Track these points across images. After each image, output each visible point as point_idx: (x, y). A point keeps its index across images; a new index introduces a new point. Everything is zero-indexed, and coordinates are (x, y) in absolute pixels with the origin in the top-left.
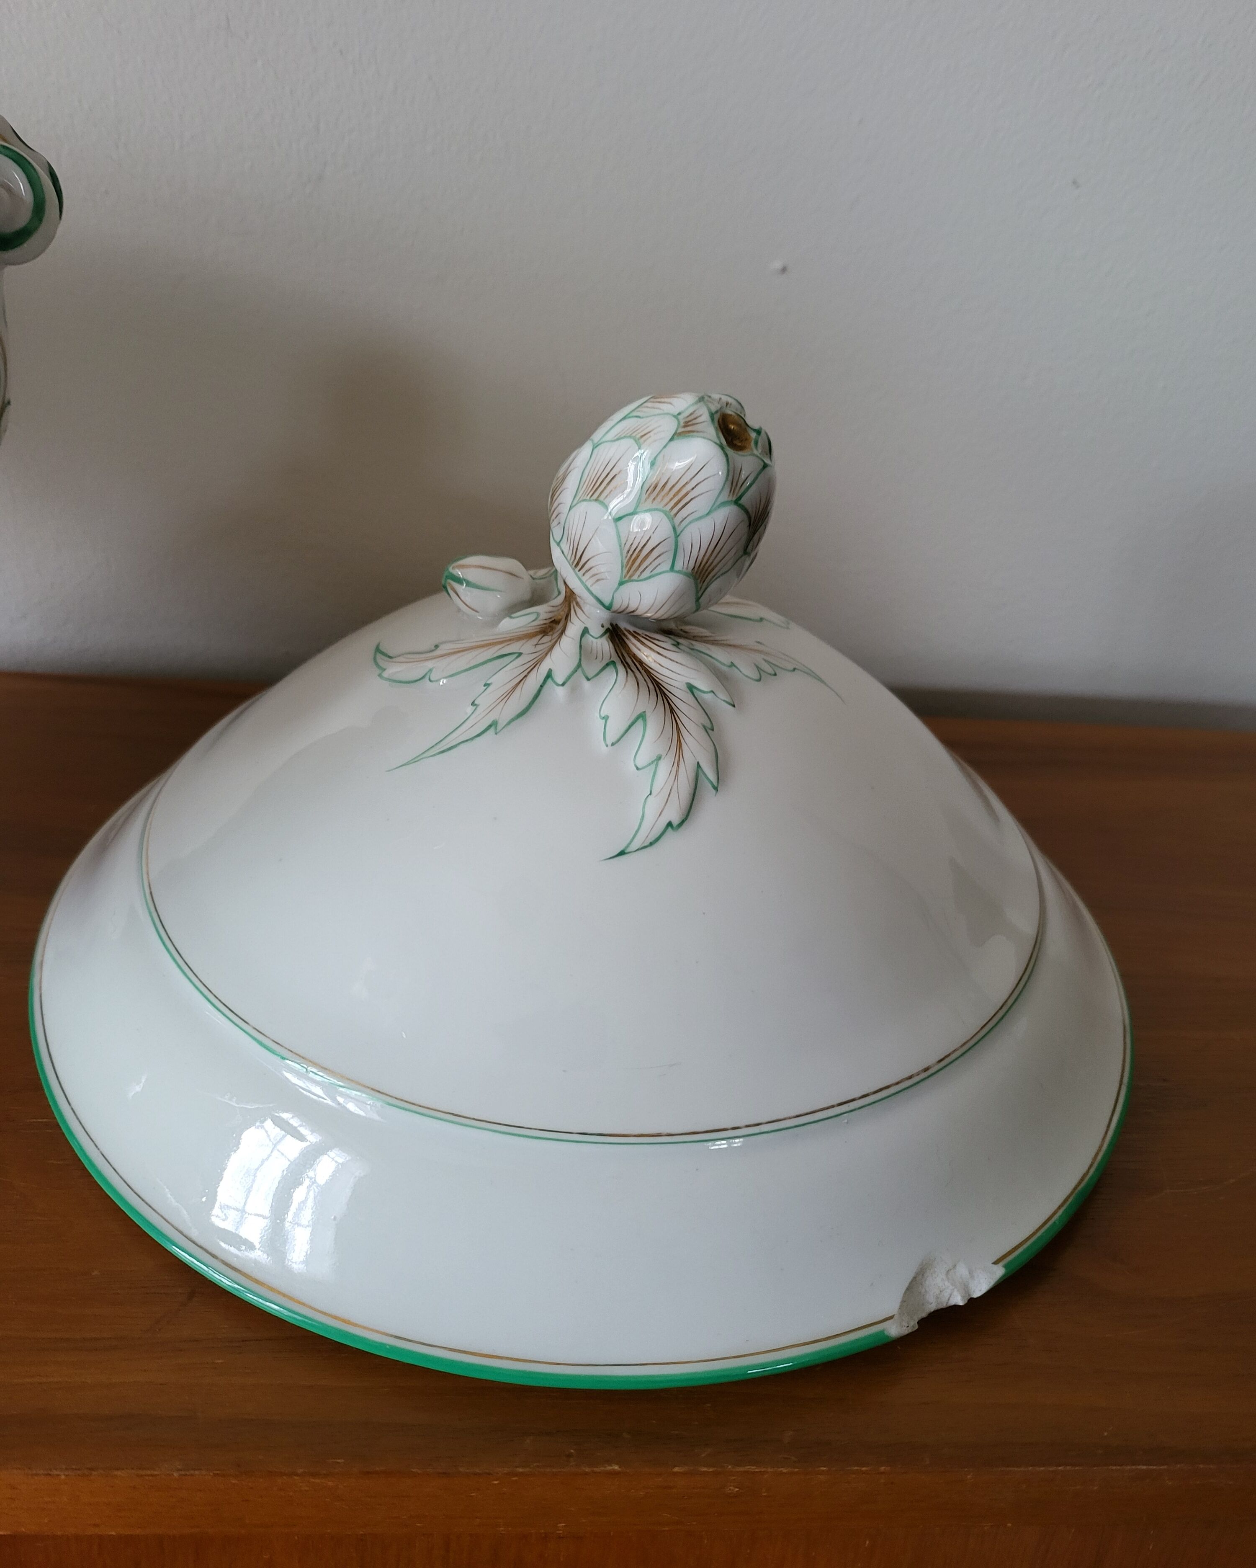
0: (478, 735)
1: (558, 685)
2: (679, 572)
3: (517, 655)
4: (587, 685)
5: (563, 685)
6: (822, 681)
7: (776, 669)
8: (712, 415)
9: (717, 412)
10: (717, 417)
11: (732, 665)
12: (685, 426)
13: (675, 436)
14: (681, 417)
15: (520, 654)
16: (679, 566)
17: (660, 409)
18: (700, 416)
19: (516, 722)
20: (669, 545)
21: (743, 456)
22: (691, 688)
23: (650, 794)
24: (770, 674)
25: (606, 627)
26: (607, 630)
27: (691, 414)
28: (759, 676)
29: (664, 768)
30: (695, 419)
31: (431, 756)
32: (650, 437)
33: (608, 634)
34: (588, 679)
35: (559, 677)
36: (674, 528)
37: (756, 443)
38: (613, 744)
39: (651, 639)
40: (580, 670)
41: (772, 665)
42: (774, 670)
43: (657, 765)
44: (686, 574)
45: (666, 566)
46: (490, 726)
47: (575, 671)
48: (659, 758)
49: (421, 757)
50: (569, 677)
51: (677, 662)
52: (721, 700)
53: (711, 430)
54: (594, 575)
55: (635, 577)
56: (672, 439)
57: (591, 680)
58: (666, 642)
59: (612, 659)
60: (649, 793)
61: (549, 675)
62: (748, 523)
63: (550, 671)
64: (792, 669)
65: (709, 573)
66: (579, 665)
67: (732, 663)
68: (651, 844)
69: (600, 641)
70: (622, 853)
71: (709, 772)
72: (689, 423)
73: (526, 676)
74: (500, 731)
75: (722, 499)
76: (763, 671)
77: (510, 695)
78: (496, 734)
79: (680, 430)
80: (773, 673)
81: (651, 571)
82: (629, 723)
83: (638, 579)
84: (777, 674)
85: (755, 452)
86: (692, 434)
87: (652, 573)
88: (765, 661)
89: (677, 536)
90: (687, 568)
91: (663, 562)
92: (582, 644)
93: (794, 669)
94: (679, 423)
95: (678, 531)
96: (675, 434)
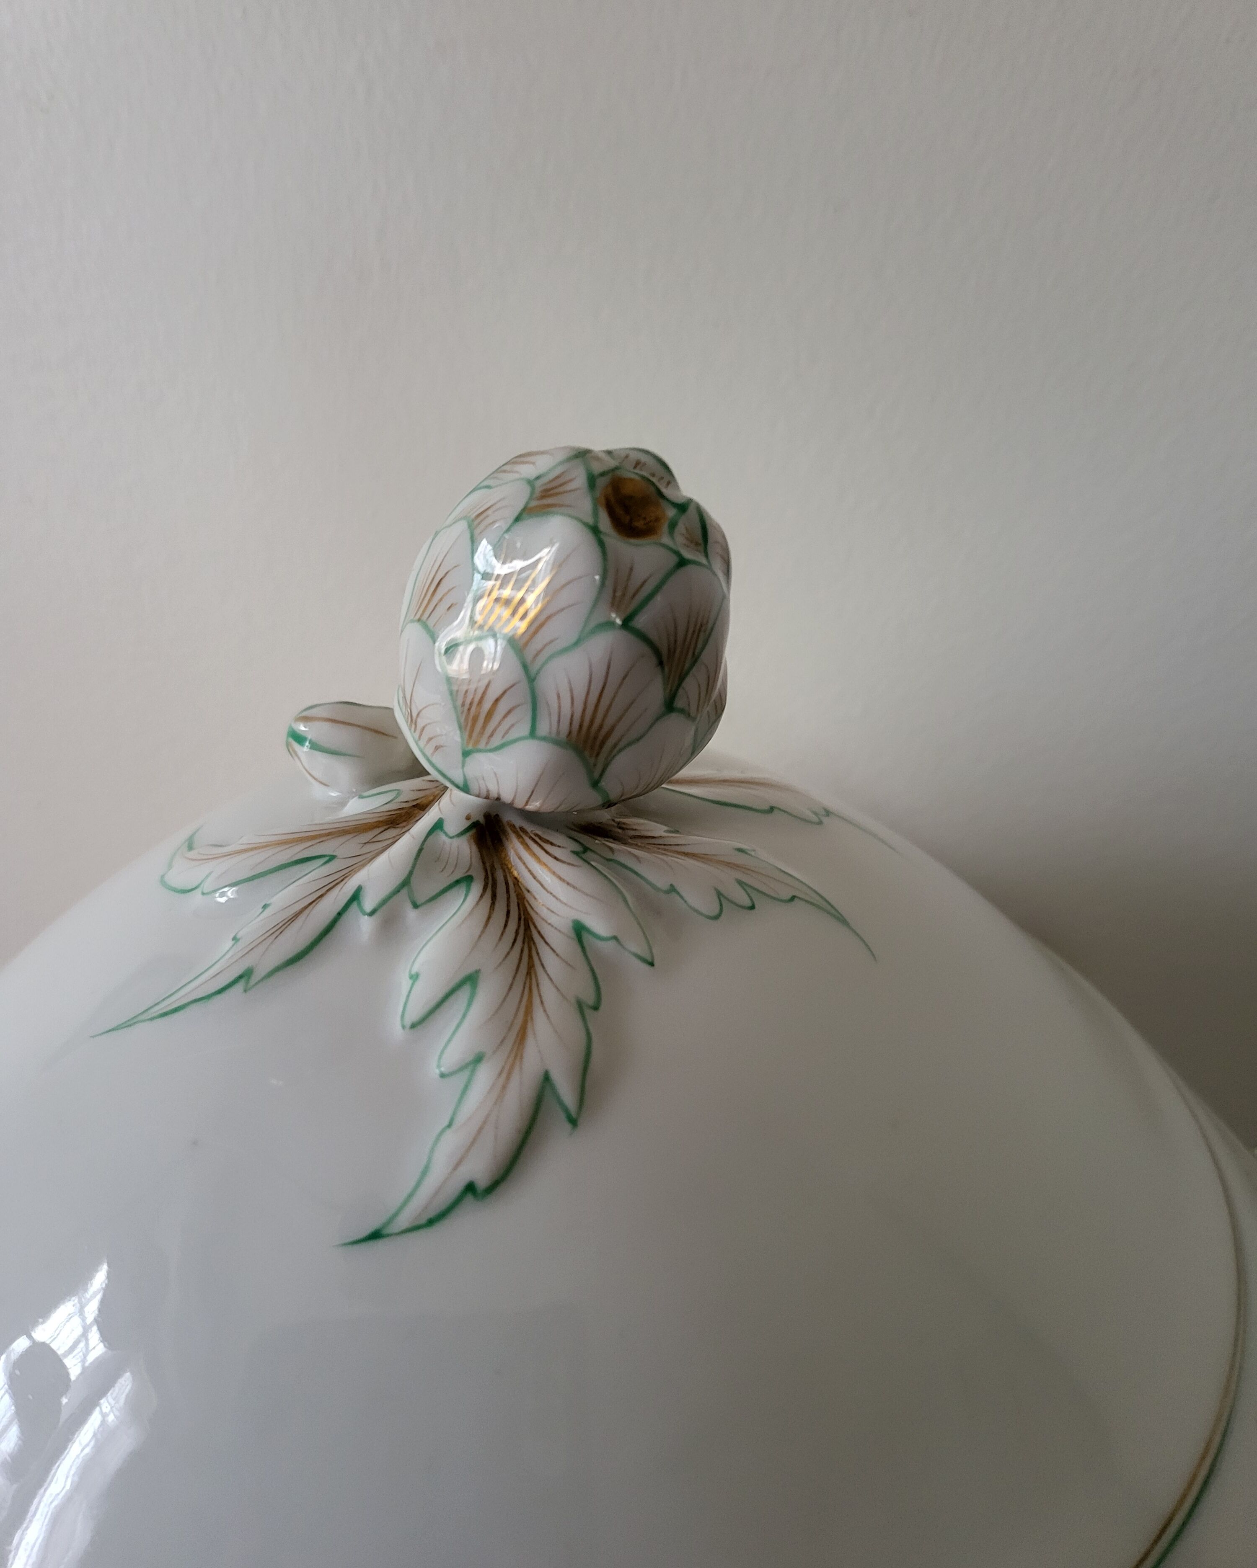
0: (219, 992)
1: (364, 913)
2: (544, 739)
3: (327, 858)
4: (412, 914)
5: (372, 913)
6: (843, 921)
7: (754, 895)
8: (592, 481)
9: (603, 474)
10: (602, 482)
11: (672, 889)
12: (542, 497)
13: (524, 515)
14: (538, 483)
15: (332, 858)
16: (544, 728)
17: (516, 472)
18: (571, 480)
19: (280, 973)
20: (521, 693)
21: (637, 545)
22: (579, 931)
23: (449, 1126)
24: (743, 907)
25: (474, 820)
26: (475, 825)
27: (557, 477)
28: (718, 908)
29: (485, 1076)
30: (561, 485)
31: (148, 1020)
32: (487, 516)
33: (473, 831)
34: (416, 906)
35: (369, 903)
36: (525, 667)
37: (673, 526)
38: (413, 1026)
39: (540, 841)
40: (404, 891)
41: (749, 890)
42: (751, 900)
43: (473, 1071)
44: (556, 742)
45: (524, 729)
46: (241, 977)
47: (397, 891)
48: (479, 1059)
49: (135, 1020)
50: (384, 902)
51: (568, 884)
52: (630, 952)
53: (585, 504)
54: (430, 739)
55: (482, 745)
56: (517, 519)
57: (421, 909)
58: (563, 847)
59: (469, 873)
60: (446, 1123)
61: (356, 897)
62: (654, 661)
63: (359, 889)
64: (789, 897)
65: (603, 743)
66: (406, 883)
67: (671, 885)
68: (431, 1222)
69: (456, 842)
70: (376, 1235)
71: (566, 1091)
72: (552, 492)
73: (321, 896)
74: (254, 986)
75: (599, 617)
76: (728, 899)
77: (286, 927)
78: (245, 991)
79: (534, 503)
80: (750, 904)
81: (503, 737)
82: (446, 990)
83: (488, 747)
84: (756, 906)
85: (666, 540)
86: (550, 509)
87: (504, 740)
88: (740, 883)
89: (532, 681)
90: (558, 733)
91: (517, 722)
92: (425, 846)
93: (793, 898)
94: (532, 493)
95: (533, 670)
96: (525, 509)
